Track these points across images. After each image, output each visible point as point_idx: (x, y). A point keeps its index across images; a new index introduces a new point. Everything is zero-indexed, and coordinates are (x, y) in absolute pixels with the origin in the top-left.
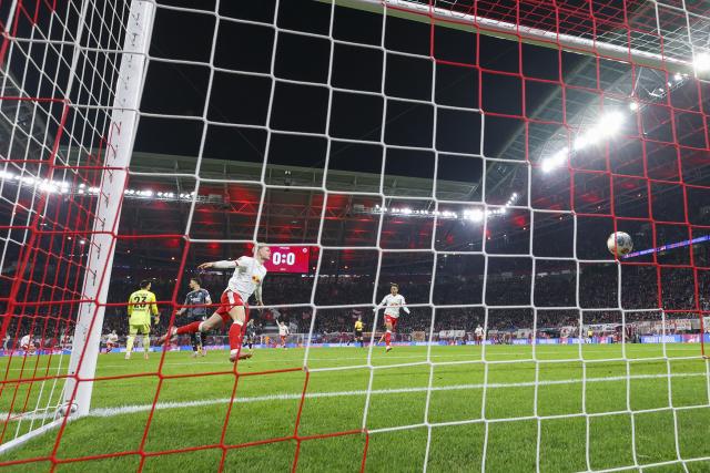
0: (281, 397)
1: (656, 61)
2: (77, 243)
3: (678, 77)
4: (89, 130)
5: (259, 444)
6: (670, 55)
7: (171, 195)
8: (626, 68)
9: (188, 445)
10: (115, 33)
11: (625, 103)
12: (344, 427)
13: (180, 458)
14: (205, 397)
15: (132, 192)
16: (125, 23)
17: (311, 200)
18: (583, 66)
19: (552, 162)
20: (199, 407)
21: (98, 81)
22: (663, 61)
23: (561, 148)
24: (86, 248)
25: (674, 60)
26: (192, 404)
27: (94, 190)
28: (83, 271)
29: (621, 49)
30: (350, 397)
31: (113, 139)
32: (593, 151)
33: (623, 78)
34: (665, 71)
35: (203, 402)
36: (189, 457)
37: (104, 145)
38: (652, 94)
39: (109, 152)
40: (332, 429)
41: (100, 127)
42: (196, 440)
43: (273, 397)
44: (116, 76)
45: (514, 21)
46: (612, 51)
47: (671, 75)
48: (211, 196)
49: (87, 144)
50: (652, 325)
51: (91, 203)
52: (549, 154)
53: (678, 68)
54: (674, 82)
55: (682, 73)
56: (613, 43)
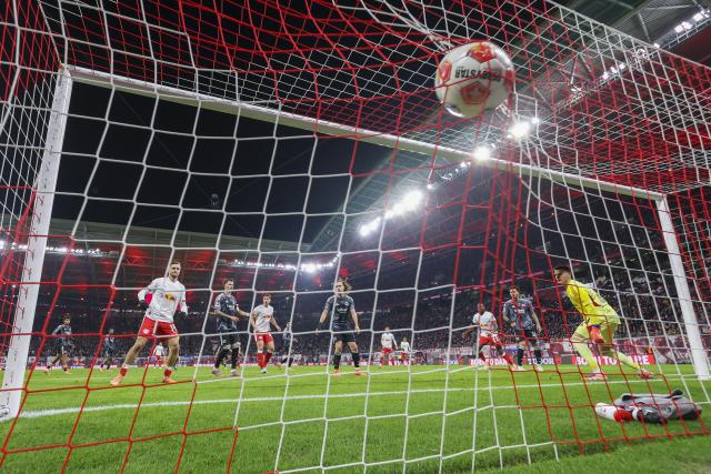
0: (163, 404)
1: (448, 153)
2: (10, 286)
3: (463, 165)
4: (18, 202)
5: (146, 440)
6: (457, 148)
7: (81, 251)
8: (424, 158)
9: (92, 440)
10: (40, 129)
11: (424, 184)
12: (210, 427)
13: (87, 450)
14: (105, 403)
15: (52, 249)
16: (47, 122)
17: (186, 256)
18: (391, 157)
19: (368, 228)
20: (101, 411)
21: (26, 165)
22: (453, 153)
23: (375, 218)
24: (17, 291)
25: (460, 152)
26: (96, 409)
27: (23, 247)
28: (14, 308)
29: (421, 143)
30: (214, 404)
31: (38, 209)
32: (399, 219)
33: (423, 165)
34: (454, 161)
35: (104, 408)
36: (93, 449)
37: (31, 214)
38: (444, 178)
39: (35, 219)
40: (201, 429)
41: (27, 200)
42: (99, 436)
43: (156, 404)
44: (40, 162)
45: (315, 116)
46: (413, 146)
47: (458, 163)
48: (111, 252)
49: (17, 212)
50: (443, 352)
51: (21, 257)
52: (365, 222)
53: (462, 158)
54: (460, 169)
55: (466, 161)
56: (414, 139)
